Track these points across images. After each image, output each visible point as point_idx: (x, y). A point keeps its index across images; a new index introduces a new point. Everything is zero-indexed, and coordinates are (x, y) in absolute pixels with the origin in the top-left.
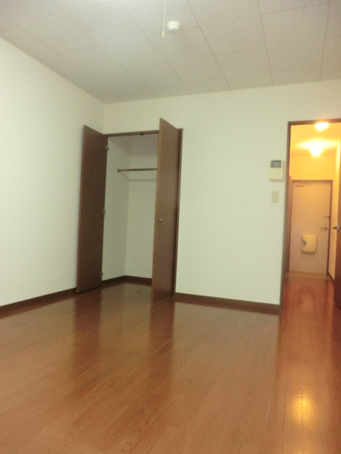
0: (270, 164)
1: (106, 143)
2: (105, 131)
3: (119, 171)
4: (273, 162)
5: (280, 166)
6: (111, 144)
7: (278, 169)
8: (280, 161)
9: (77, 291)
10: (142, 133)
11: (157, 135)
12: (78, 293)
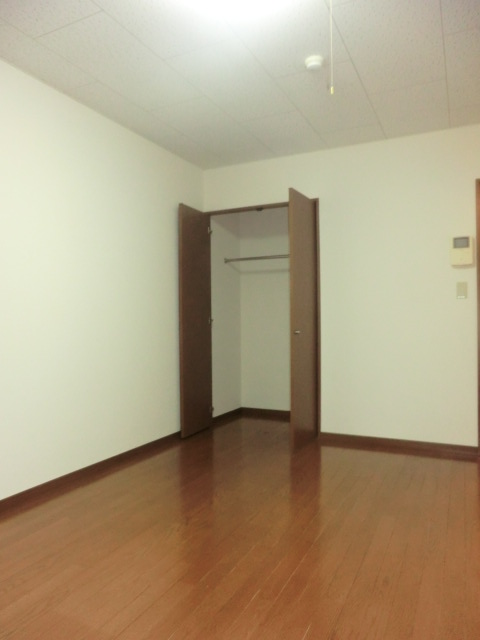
0: (452, 242)
1: (208, 224)
2: (206, 208)
3: (227, 261)
4: (456, 240)
5: (467, 246)
6: (215, 226)
7: (465, 250)
8: (467, 239)
9: (183, 436)
10: (260, 208)
11: (286, 208)
12: (185, 439)
